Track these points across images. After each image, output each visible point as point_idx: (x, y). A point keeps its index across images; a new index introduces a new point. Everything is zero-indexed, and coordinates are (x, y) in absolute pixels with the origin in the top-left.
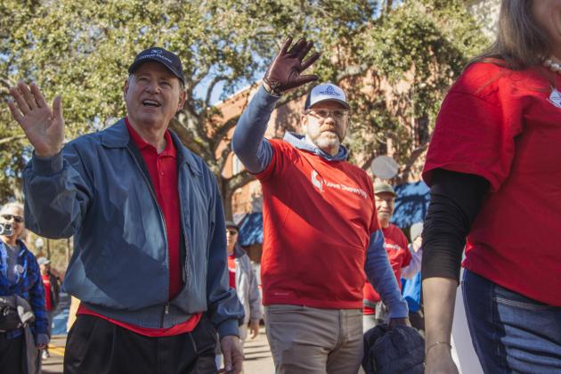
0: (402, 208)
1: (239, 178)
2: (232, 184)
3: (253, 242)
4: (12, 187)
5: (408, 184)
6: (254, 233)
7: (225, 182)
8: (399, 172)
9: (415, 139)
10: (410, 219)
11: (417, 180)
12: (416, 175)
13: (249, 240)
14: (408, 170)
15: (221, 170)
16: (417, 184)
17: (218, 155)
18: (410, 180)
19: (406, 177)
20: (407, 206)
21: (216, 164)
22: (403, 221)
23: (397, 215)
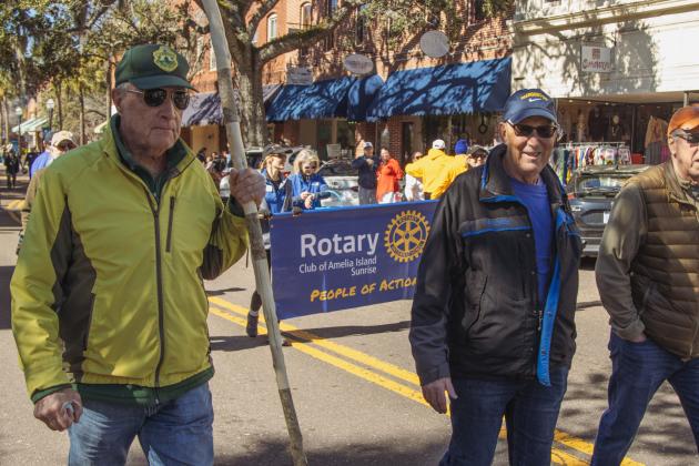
0: (451, 91)
1: (271, 47)
2: (262, 55)
3: (286, 118)
4: (13, 46)
5: (461, 65)
6: (288, 108)
7: (255, 51)
8: (451, 50)
9: (472, 13)
10: (459, 105)
11: (470, 61)
12: (469, 55)
13: (282, 115)
14: (461, 48)
15: (252, 37)
16: (470, 65)
17: (248, 19)
18: (463, 60)
19: (458, 56)
20: (457, 90)
21: (245, 31)
22: (452, 106)
23: (446, 100)
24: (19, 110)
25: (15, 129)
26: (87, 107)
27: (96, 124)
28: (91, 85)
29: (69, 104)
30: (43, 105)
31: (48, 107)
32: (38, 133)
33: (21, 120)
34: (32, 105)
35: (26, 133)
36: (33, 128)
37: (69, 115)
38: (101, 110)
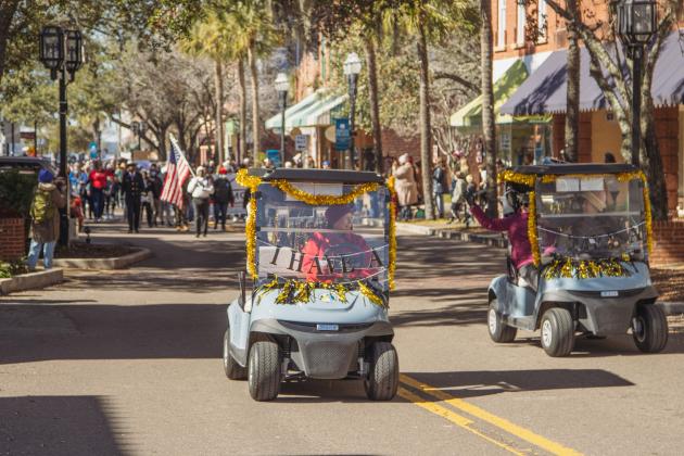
24: (282, 80)
25: (272, 123)
26: (433, 68)
27: (453, 105)
28: (445, 17)
29: (392, 62)
30: (337, 66)
31: (348, 71)
32: (321, 130)
33: (285, 100)
34: (309, 66)
35: (296, 130)
36: (312, 120)
37: (393, 86)
38: (463, 71)
